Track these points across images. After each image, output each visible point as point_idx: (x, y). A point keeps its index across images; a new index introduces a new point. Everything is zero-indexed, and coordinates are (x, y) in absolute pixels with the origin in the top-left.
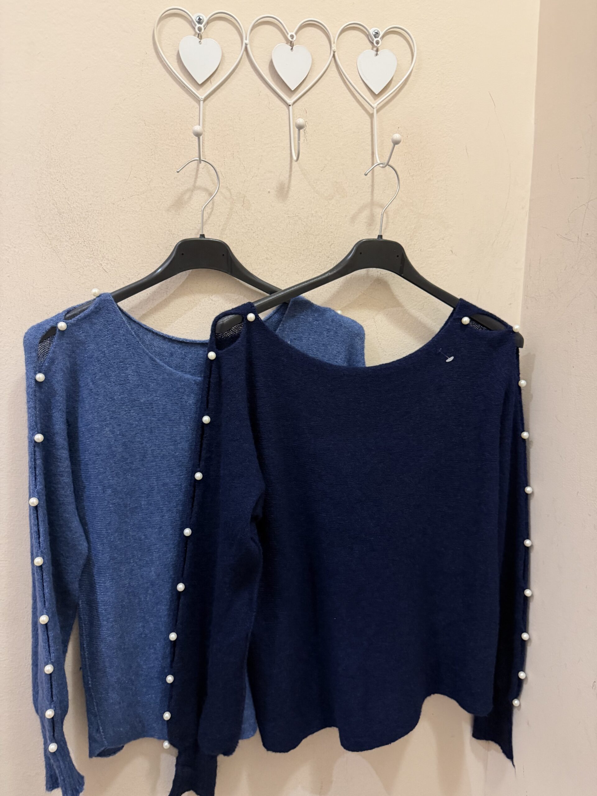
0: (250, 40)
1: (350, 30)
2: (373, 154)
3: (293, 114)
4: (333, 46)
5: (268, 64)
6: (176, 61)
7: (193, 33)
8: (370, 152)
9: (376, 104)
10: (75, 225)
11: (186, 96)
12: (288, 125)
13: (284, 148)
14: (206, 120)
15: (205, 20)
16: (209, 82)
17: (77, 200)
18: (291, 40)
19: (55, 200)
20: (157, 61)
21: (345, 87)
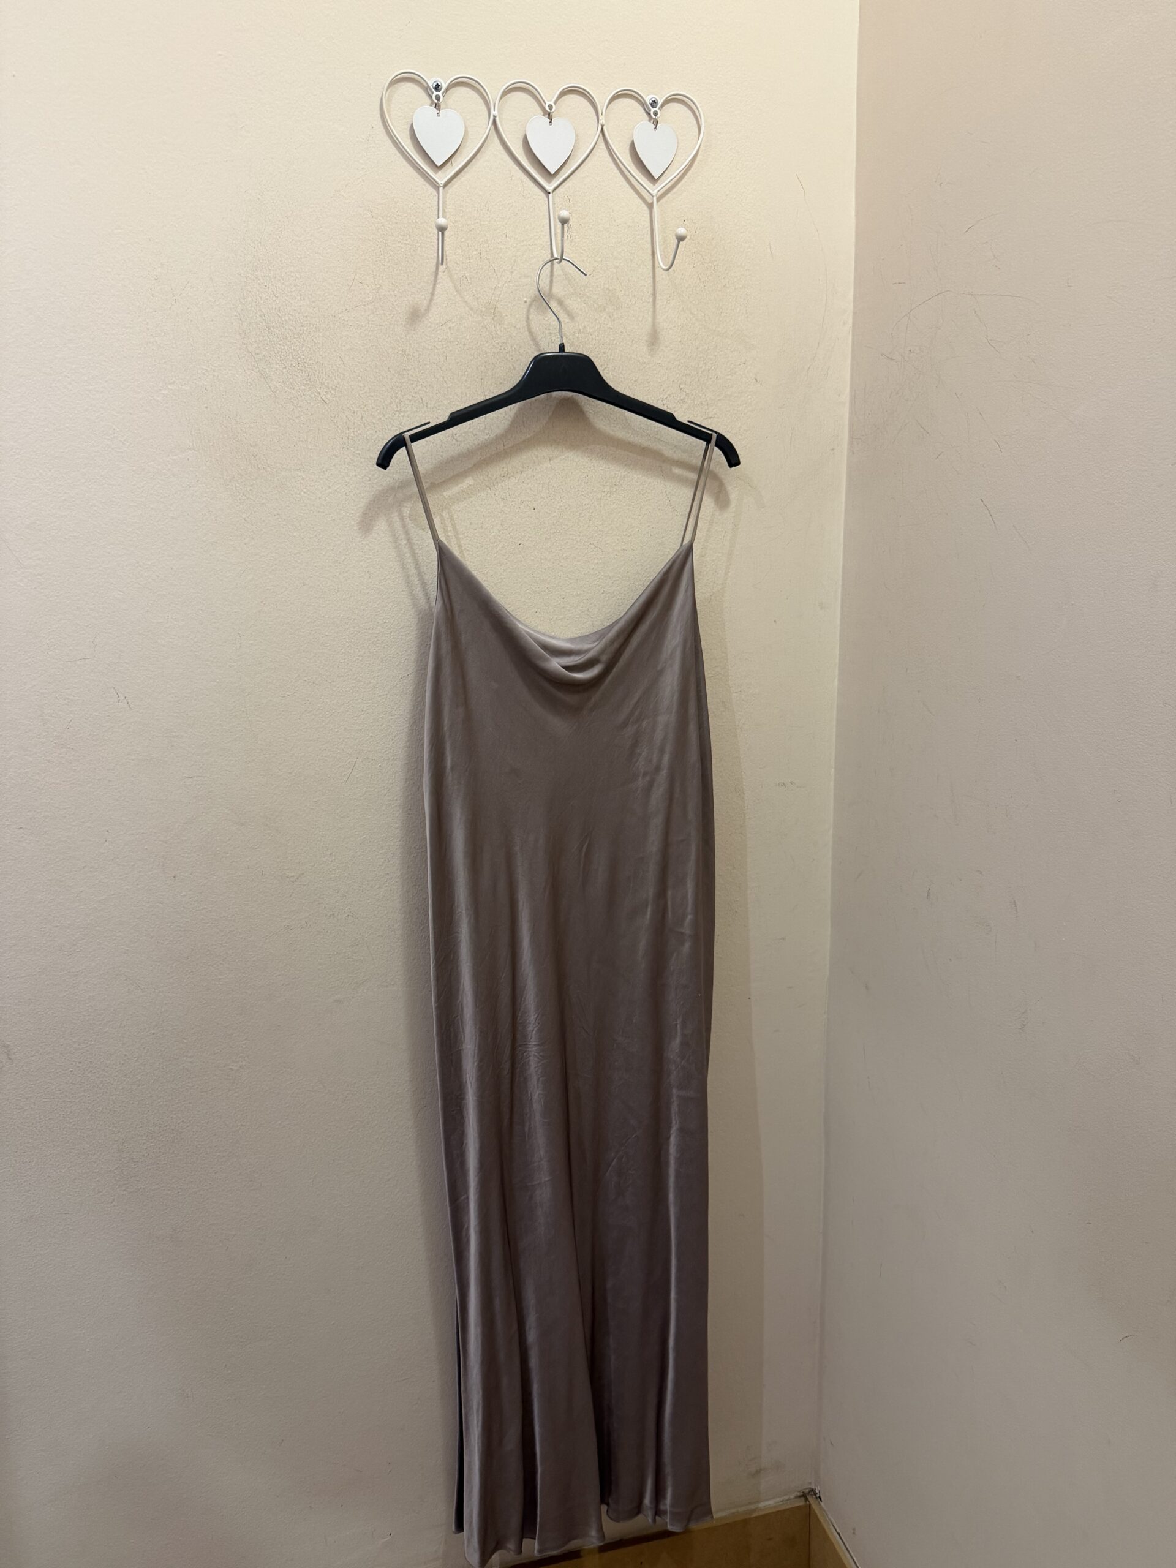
0: (498, 112)
1: (622, 97)
2: (653, 253)
3: (554, 204)
4: (600, 118)
5: (522, 140)
6: (409, 137)
7: (429, 102)
8: (650, 252)
9: (655, 190)
10: (289, 343)
11: (421, 181)
12: (547, 217)
13: (543, 247)
14: (446, 211)
15: (444, 86)
16: (449, 164)
17: (290, 311)
18: (549, 111)
19: (263, 310)
20: (386, 138)
21: (616, 169)
